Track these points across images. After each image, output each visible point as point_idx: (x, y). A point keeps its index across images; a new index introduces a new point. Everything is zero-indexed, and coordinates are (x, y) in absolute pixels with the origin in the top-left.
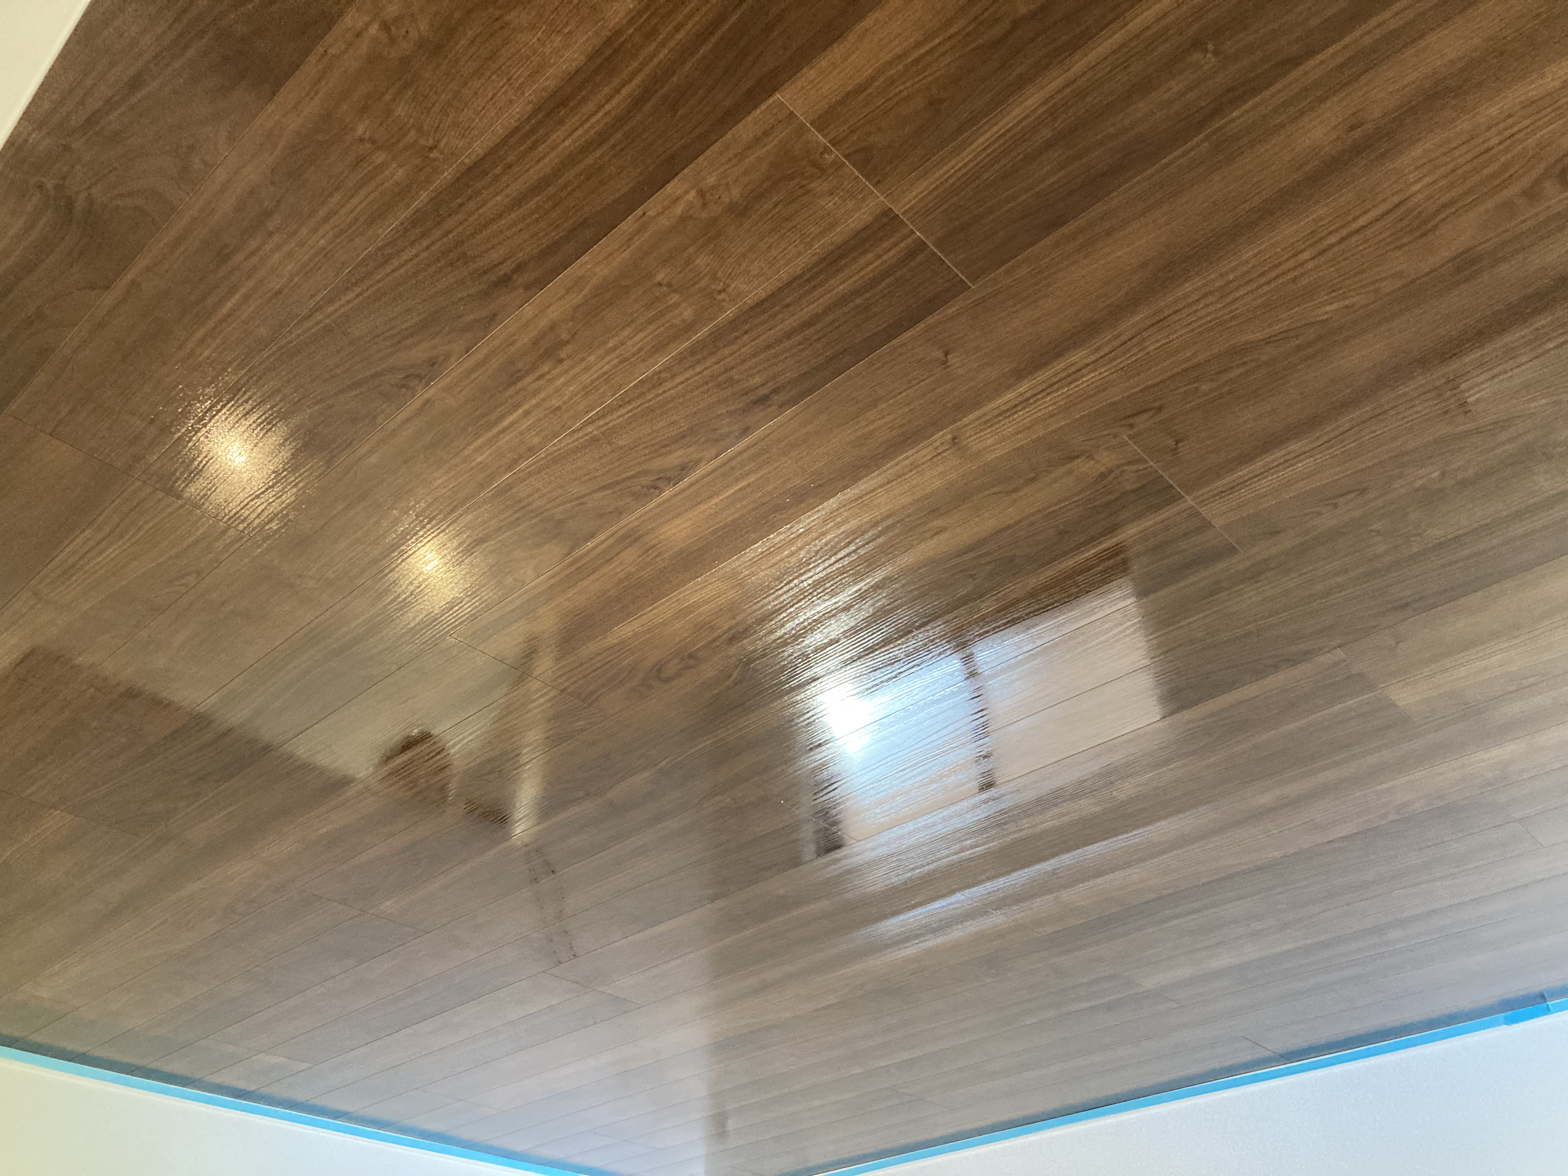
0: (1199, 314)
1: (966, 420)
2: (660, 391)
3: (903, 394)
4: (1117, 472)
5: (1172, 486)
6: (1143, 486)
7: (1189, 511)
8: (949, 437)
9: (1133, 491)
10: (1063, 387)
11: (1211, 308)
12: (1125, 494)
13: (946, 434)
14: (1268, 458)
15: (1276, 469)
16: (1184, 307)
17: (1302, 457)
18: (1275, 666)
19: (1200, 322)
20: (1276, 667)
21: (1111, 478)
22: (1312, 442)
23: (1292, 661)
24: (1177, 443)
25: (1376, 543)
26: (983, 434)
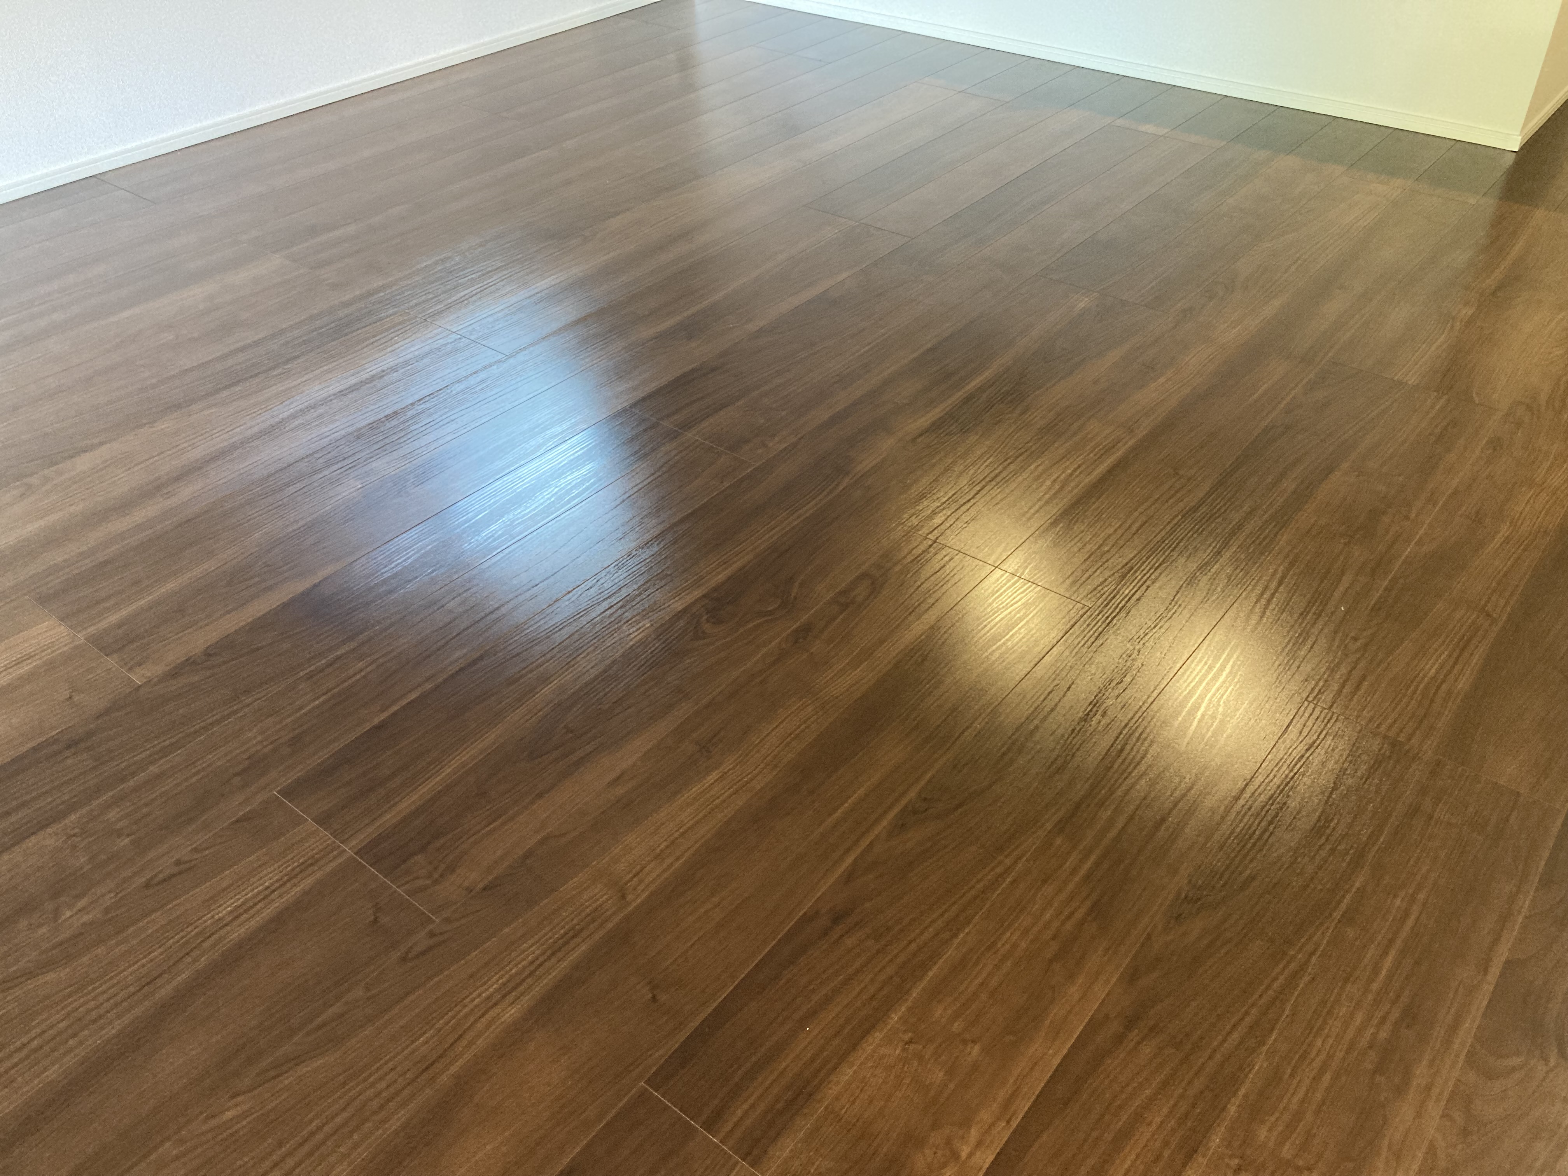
0: (383, 1084)
1: (616, 919)
2: (946, 915)
3: (689, 944)
4: (436, 876)
5: (372, 866)
6: (404, 861)
7: (346, 837)
8: (630, 897)
9: (414, 854)
10: (517, 974)
11: (370, 1092)
12: (423, 849)
13: (634, 900)
14: (268, 912)
15: (256, 900)
16: (403, 1089)
17: (229, 919)
18: (210, 655)
19: (381, 1073)
20: (208, 654)
21: (442, 867)
22: (221, 939)
23: (189, 664)
24: (376, 920)
25: (119, 820)
26: (594, 906)
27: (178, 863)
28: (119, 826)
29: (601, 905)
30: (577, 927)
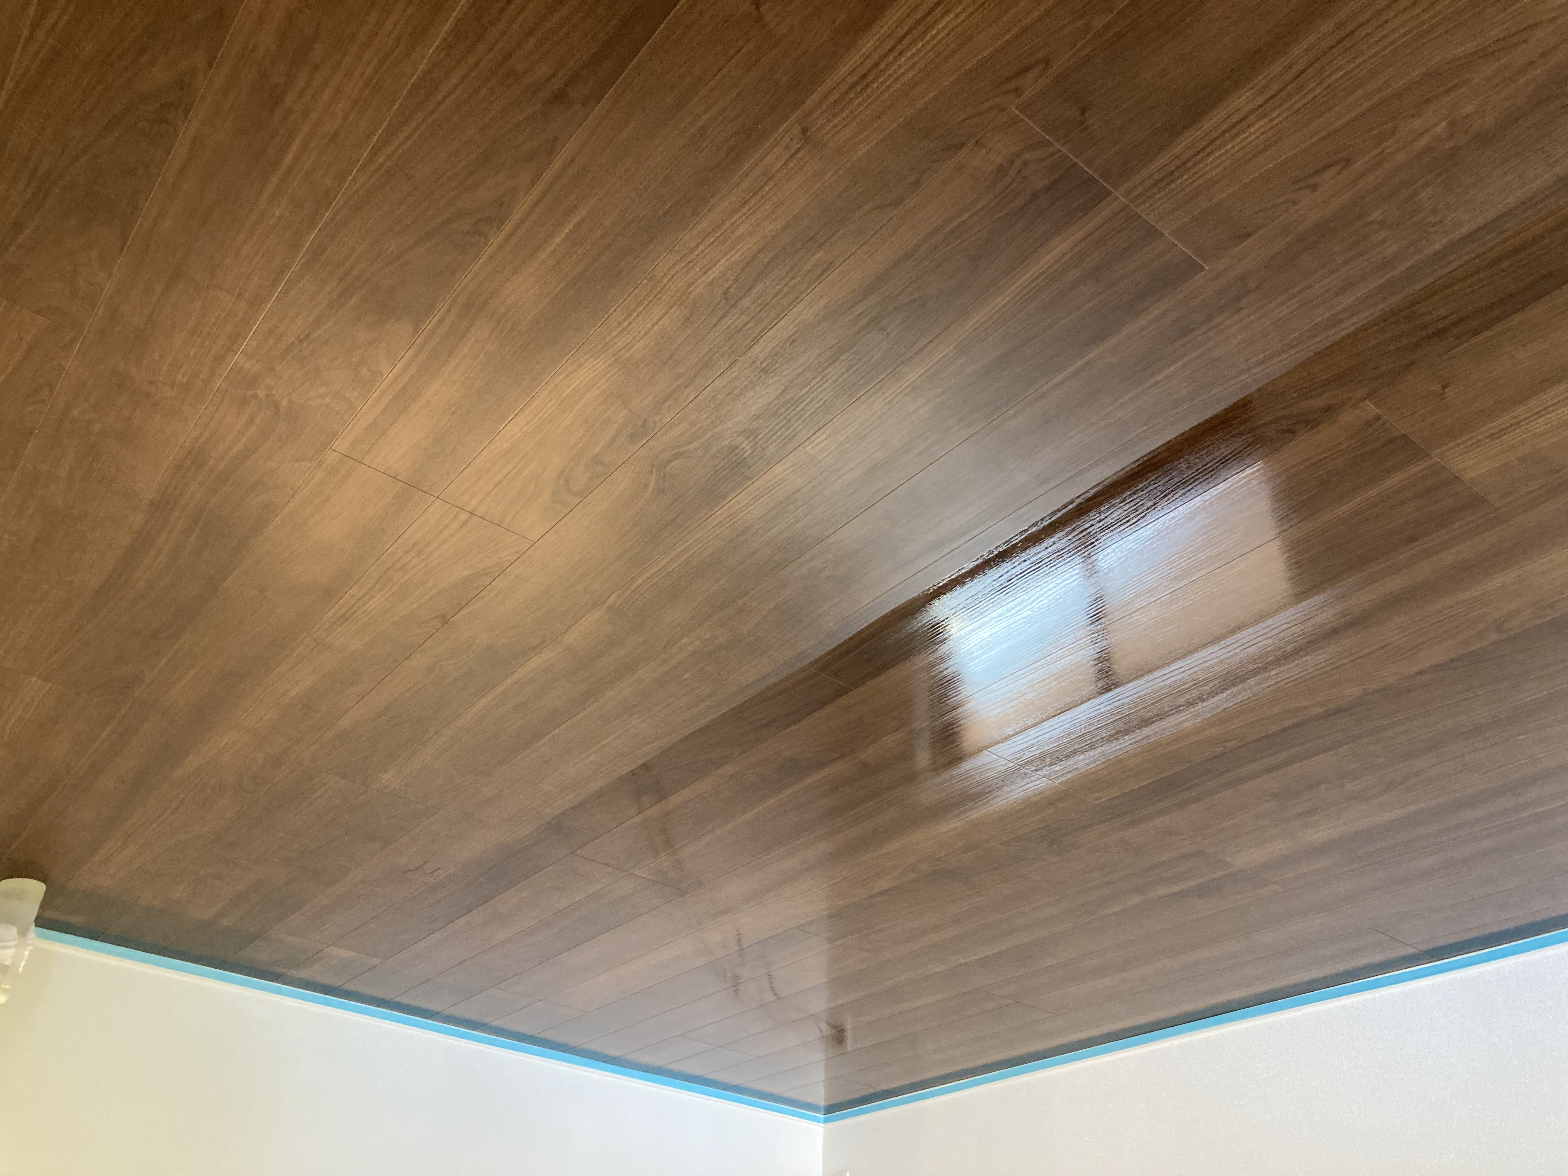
1: (810, 103)
2: (440, 98)
3: (724, 71)
4: (1018, 163)
5: (1092, 178)
6: (1056, 182)
7: (1123, 214)
8: (797, 130)
9: (1044, 190)
12: (1035, 195)
13: (791, 126)
15: (1222, 139)
17: (1253, 117)
21: (1012, 173)
22: (1260, 93)
24: (1083, 111)
25: (1384, 241)
26: (836, 121)
27: (1314, 187)
28: (1384, 234)
29: (829, 121)
30: (853, 96)
